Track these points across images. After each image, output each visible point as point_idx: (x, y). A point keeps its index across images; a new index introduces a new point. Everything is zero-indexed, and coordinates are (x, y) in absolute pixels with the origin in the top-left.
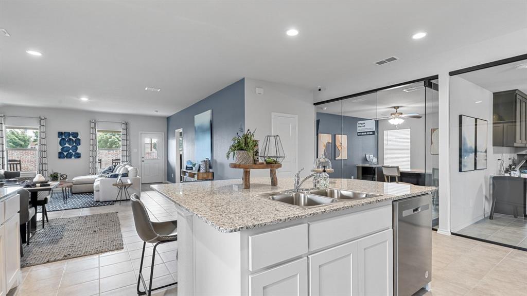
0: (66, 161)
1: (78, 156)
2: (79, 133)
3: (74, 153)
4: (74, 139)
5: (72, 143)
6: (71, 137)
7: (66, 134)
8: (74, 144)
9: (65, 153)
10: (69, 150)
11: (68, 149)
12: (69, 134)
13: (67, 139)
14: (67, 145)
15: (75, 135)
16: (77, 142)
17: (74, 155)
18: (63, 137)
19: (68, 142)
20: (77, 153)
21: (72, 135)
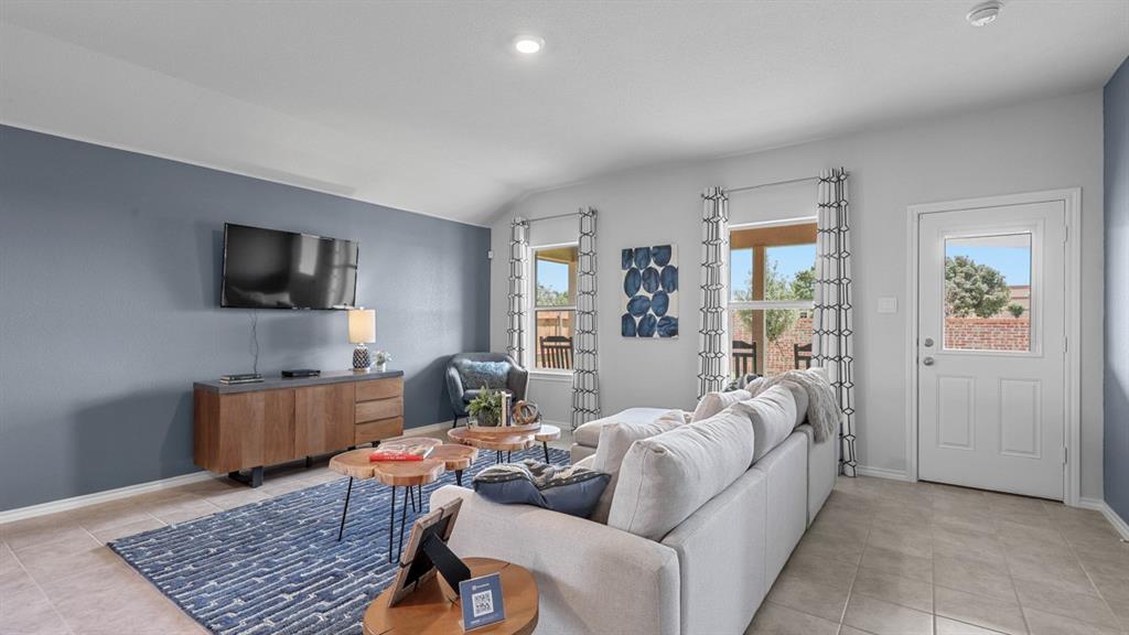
0: (638, 342)
1: (670, 329)
2: (672, 247)
3: (658, 319)
4: (660, 269)
5: (653, 285)
6: (652, 264)
7: (640, 255)
8: (660, 289)
9: (637, 320)
10: (648, 309)
11: (645, 305)
12: (648, 254)
13: (641, 272)
14: (642, 292)
15: (663, 253)
16: (668, 279)
17: (659, 326)
18: (634, 265)
19: (645, 280)
20: (668, 318)
21: (654, 255)
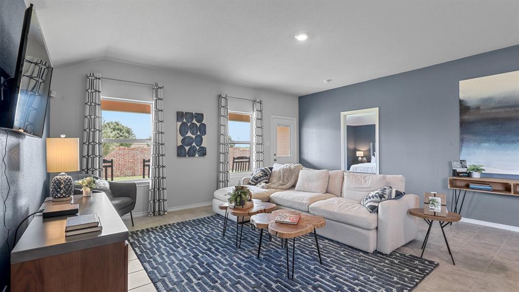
0: (187, 160)
1: (203, 152)
2: (204, 114)
3: (198, 148)
4: (198, 124)
5: (195, 131)
6: (194, 121)
7: (188, 116)
8: (199, 133)
9: (187, 148)
10: (192, 143)
11: (191, 141)
12: (191, 116)
13: (189, 124)
14: (189, 134)
15: (200, 117)
16: (202, 130)
17: (198, 151)
18: (184, 120)
19: (191, 129)
20: (203, 148)
21: (195, 117)
